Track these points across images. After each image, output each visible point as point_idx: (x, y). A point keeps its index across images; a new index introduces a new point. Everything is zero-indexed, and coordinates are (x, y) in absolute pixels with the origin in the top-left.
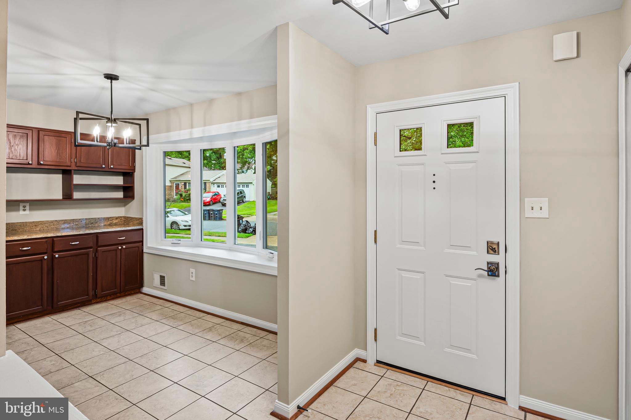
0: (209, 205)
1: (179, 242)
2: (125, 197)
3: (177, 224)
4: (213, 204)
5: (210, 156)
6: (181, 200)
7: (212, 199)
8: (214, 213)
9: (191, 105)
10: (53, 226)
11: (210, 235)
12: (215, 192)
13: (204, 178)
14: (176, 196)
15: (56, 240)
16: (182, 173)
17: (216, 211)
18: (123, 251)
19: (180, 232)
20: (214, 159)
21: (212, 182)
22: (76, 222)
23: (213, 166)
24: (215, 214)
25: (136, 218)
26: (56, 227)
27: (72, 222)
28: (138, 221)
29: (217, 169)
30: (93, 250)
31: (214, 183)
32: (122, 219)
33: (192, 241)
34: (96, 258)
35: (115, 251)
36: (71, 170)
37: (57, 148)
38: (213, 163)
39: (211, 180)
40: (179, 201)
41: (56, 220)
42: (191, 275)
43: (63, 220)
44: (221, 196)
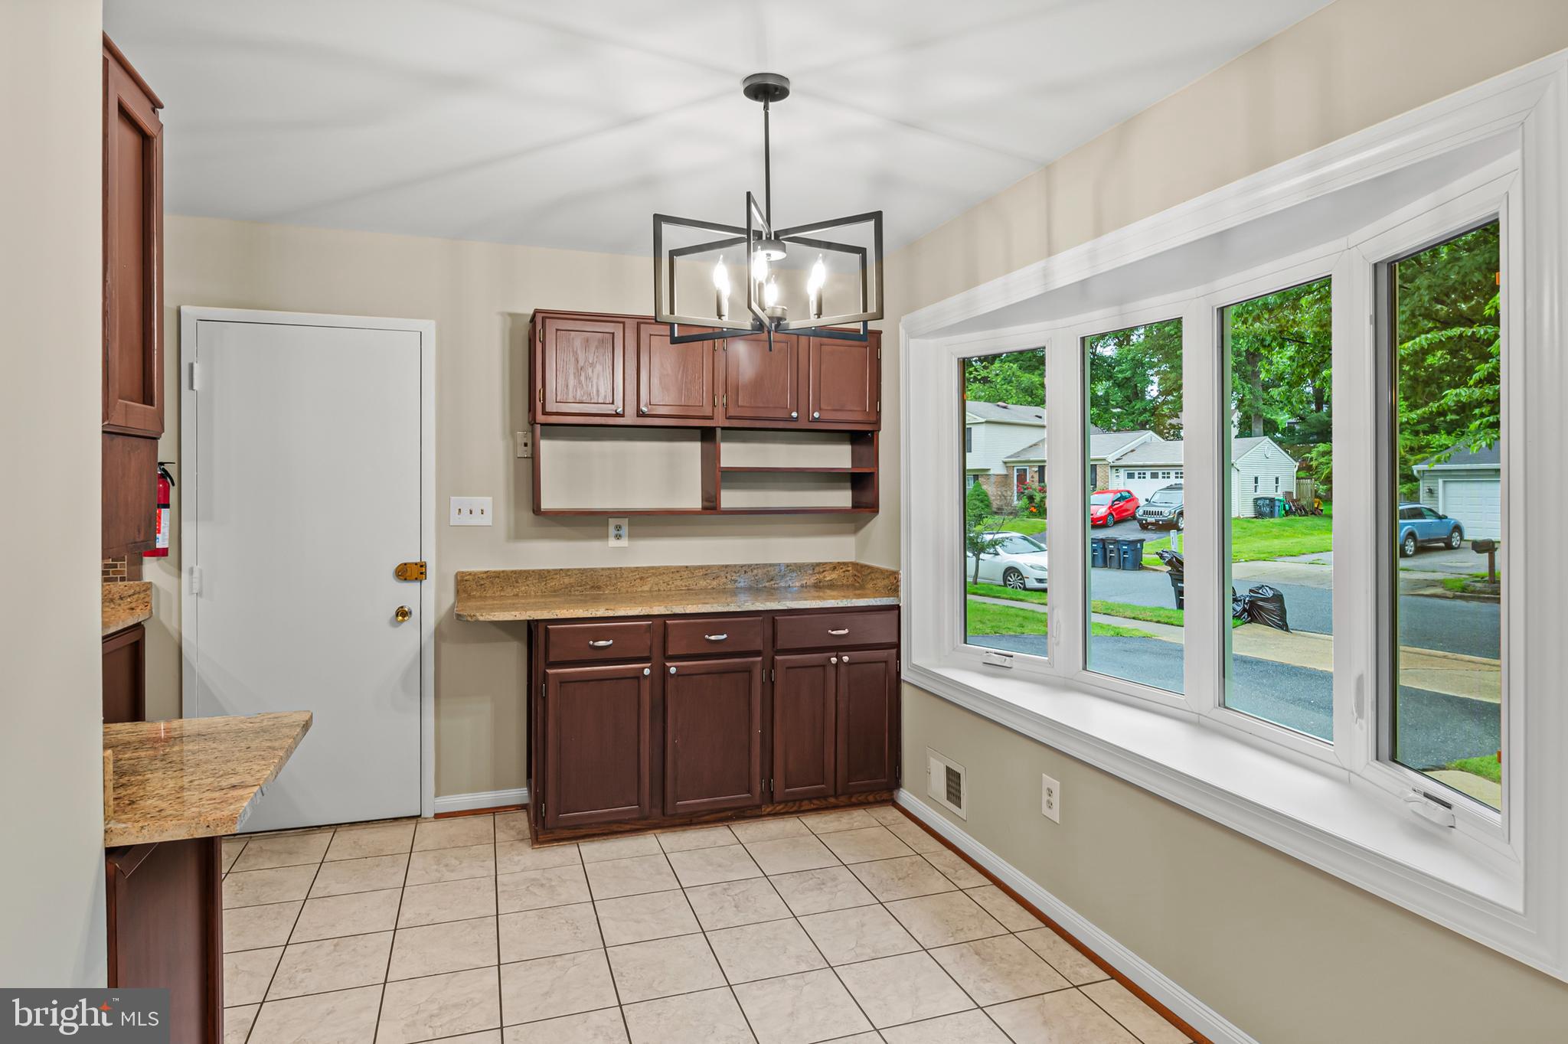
0: (1104, 526)
1: (1008, 662)
2: (856, 505)
3: (1020, 574)
4: (1117, 522)
5: (1107, 393)
6: (1032, 511)
7: (1114, 510)
8: (1119, 550)
9: (1048, 169)
10: (679, 583)
11: (1109, 611)
12: (1120, 492)
13: (1094, 454)
14: (1018, 499)
15: (671, 624)
16: (1034, 442)
17: (1125, 545)
18: (842, 669)
19: (1027, 596)
20: (1117, 404)
21: (1112, 464)
22: (733, 574)
23: (1114, 420)
24: (1122, 553)
25: (882, 571)
26: (686, 586)
27: (722, 574)
28: (886, 582)
29: (1126, 430)
30: (763, 659)
31: (1117, 468)
32: (848, 571)
33: (1050, 664)
34: (770, 685)
35: (821, 669)
36: (714, 429)
37: (680, 367)
38: (1115, 413)
39: (1111, 458)
40: (1026, 513)
41: (687, 567)
42: (1045, 797)
43: (701, 567)
44: (1137, 503)
